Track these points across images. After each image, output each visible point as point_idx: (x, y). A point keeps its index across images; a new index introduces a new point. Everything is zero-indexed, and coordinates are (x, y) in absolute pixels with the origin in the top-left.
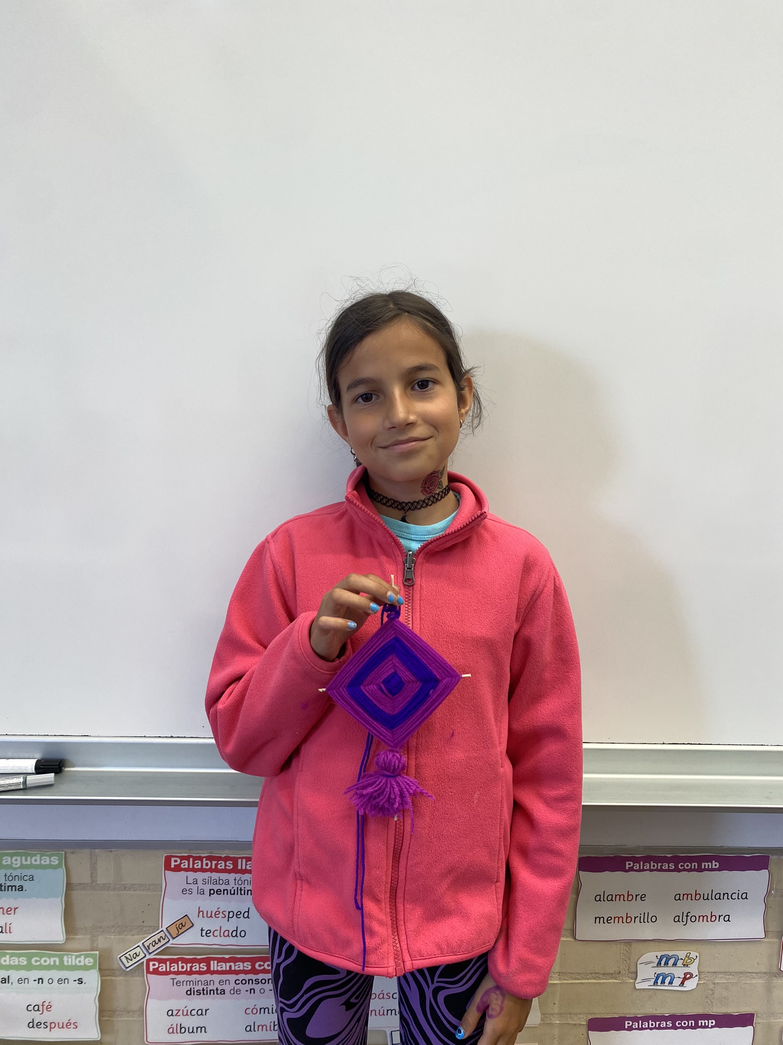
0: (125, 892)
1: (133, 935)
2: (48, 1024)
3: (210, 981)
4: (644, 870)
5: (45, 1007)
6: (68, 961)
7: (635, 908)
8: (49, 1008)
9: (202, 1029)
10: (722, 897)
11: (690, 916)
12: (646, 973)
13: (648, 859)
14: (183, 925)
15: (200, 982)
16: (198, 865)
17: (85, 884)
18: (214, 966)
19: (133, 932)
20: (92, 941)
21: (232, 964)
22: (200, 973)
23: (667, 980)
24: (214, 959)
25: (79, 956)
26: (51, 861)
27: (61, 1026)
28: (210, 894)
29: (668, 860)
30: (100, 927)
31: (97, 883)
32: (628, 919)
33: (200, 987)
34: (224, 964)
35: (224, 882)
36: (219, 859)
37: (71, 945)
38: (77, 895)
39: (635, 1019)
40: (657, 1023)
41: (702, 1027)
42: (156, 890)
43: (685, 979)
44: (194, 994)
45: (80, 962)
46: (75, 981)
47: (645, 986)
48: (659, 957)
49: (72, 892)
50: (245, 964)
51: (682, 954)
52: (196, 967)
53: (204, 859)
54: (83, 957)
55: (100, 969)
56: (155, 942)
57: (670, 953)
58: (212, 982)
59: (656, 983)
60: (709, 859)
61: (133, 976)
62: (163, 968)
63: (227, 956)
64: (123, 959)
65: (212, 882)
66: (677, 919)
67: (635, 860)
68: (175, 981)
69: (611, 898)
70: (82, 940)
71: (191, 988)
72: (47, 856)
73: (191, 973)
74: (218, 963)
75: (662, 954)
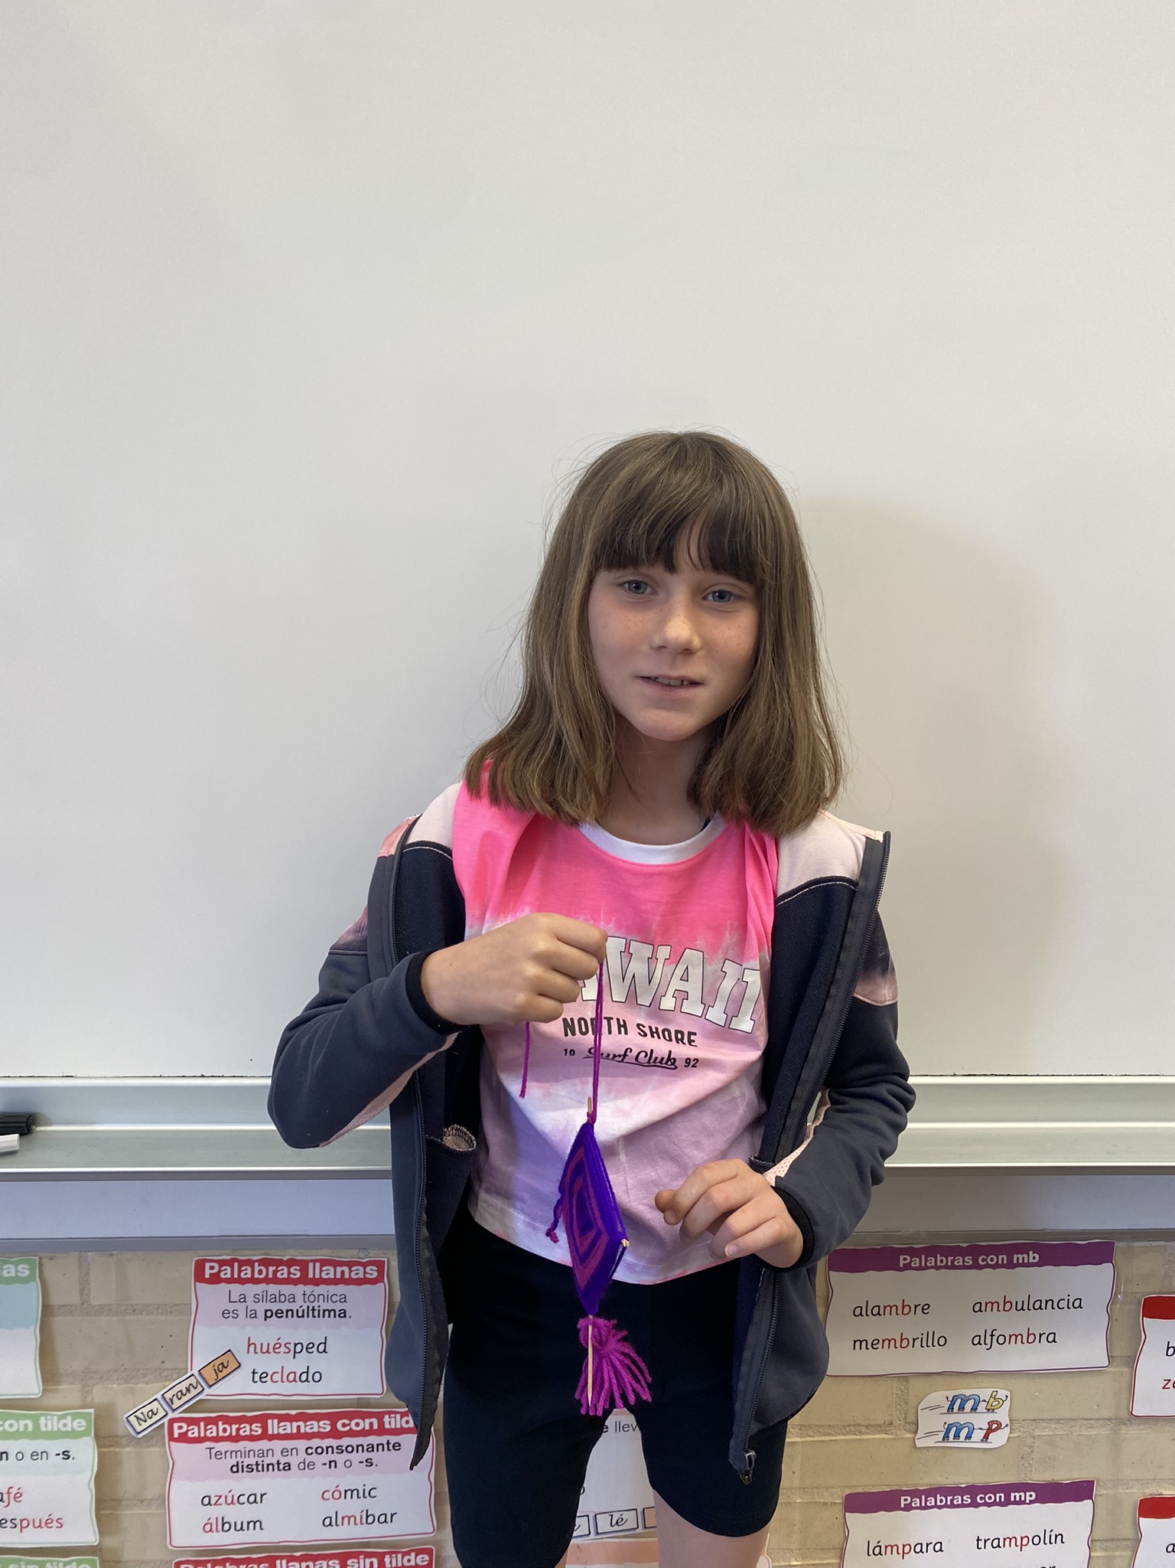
0: (133, 1317)
1: (146, 1384)
2: (17, 1522)
3: (268, 1451)
4: (926, 1268)
5: (12, 1496)
6: (46, 1425)
7: (914, 1325)
8: (18, 1496)
9: (256, 1523)
10: (1043, 1306)
11: (996, 1336)
12: (932, 1422)
13: (931, 1251)
14: (224, 1366)
15: (252, 1453)
16: (247, 1273)
17: (72, 1306)
18: (273, 1427)
19: (146, 1379)
20: (85, 1392)
21: (301, 1424)
22: (252, 1438)
23: (964, 1433)
24: (273, 1416)
25: (64, 1417)
26: (17, 1271)
27: (37, 1524)
28: (266, 1317)
29: (963, 1252)
30: (96, 1372)
31: (90, 1305)
32: (903, 1342)
33: (252, 1461)
34: (288, 1424)
35: (288, 1298)
36: (278, 1263)
37: (53, 1400)
38: (58, 1322)
39: (915, 1493)
40: (949, 1498)
41: (1016, 1503)
42: (183, 1311)
43: (990, 1431)
44: (243, 1471)
45: (65, 1425)
46: (58, 1455)
47: (929, 1442)
48: (950, 1399)
49: (55, 1319)
50: (321, 1423)
51: (985, 1393)
52: (246, 1429)
53: (256, 1264)
54: (69, 1418)
55: (96, 1436)
56: (182, 1393)
57: (967, 1392)
58: (270, 1452)
59: (946, 1437)
60: (1023, 1249)
61: (148, 1447)
62: (194, 1432)
63: (293, 1412)
64: (133, 1419)
65: (269, 1298)
66: (977, 1340)
67: (913, 1253)
68: (214, 1451)
69: (878, 1311)
70: (68, 1392)
71: (238, 1463)
72: (11, 1263)
73: (237, 1438)
74: (279, 1423)
75: (957, 1393)
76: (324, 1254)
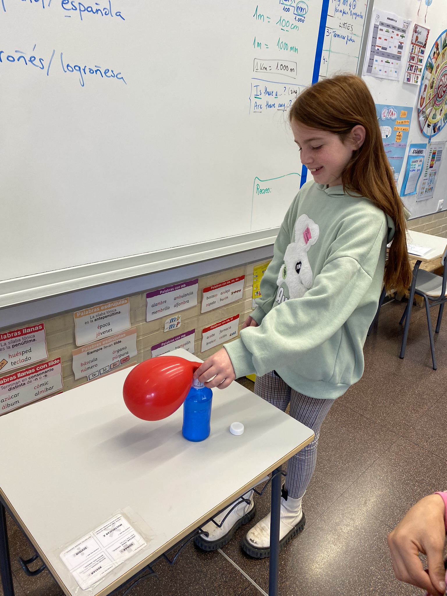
4: (165, 293)
7: (163, 306)
9: (17, 402)
10: (186, 295)
11: (179, 304)
12: (167, 326)
13: (166, 289)
14: (4, 364)
15: (14, 384)
16: (5, 337)
18: (19, 375)
21: (27, 372)
22: (13, 380)
23: (173, 326)
29: (171, 288)
32: (162, 310)
33: (14, 386)
34: (23, 373)
35: (18, 341)
39: (164, 342)
40: (170, 341)
41: (182, 338)
43: (178, 324)
44: (12, 389)
47: (167, 330)
48: (170, 320)
51: (176, 317)
52: (11, 378)
53: (8, 334)
57: (173, 318)
58: (19, 382)
59: (169, 329)
60: (183, 284)
63: (24, 370)
65: (13, 342)
66: (175, 306)
67: (163, 290)
68: (3, 387)
69: (156, 305)
71: (10, 388)
73: (9, 382)
75: (171, 318)
76: (27, 326)
